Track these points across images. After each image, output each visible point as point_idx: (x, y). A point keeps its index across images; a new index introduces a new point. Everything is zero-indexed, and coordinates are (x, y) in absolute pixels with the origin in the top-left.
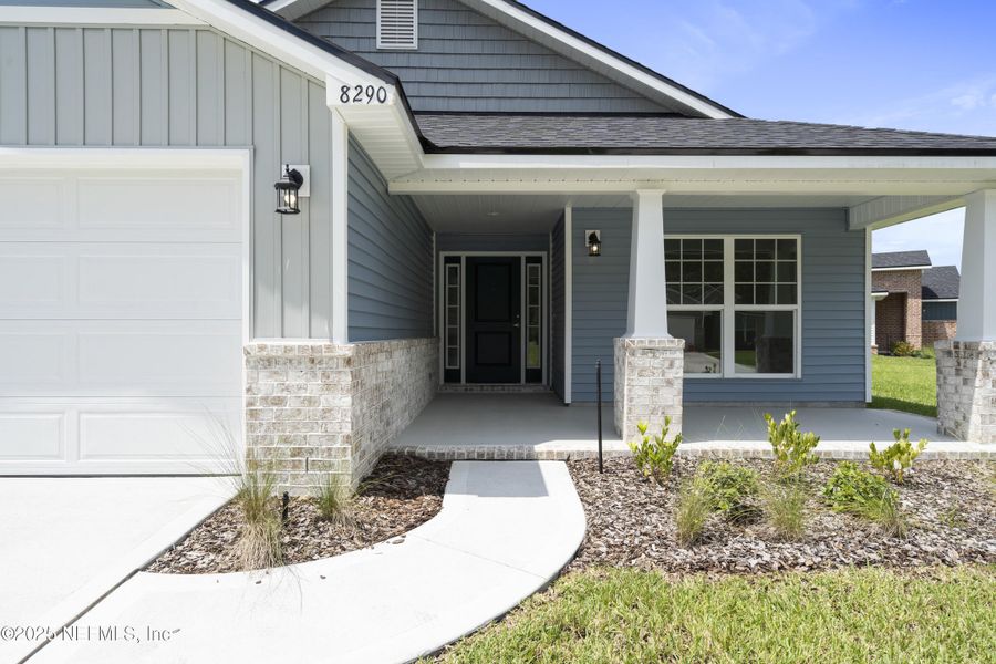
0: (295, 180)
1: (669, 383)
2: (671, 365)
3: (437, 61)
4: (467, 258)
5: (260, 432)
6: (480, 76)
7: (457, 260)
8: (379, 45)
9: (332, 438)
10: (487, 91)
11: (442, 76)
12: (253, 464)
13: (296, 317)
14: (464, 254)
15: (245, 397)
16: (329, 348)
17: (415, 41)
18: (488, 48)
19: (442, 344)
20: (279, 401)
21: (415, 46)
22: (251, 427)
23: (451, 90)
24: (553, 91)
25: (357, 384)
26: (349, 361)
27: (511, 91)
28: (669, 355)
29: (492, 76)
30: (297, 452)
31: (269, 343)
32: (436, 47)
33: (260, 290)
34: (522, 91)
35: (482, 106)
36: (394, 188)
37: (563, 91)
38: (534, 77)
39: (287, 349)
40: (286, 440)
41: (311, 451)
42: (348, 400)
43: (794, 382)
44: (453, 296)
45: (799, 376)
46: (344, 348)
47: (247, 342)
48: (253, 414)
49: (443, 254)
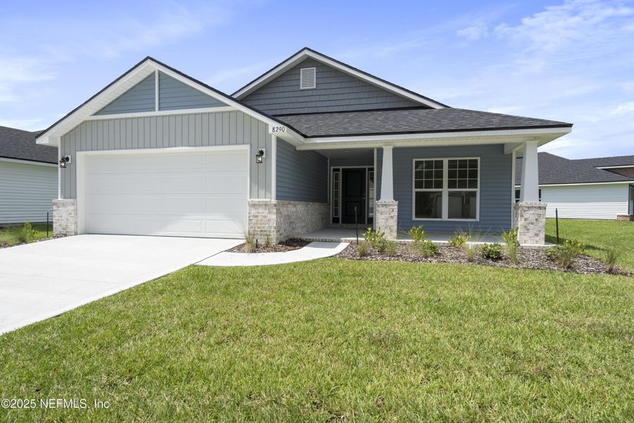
0: (262, 153)
1: (392, 217)
2: (393, 211)
3: (323, 92)
4: (343, 169)
5: (251, 225)
6: (340, 97)
7: (338, 170)
8: (301, 88)
9: (271, 227)
10: (342, 103)
11: (325, 98)
12: (250, 234)
13: (262, 192)
14: (341, 168)
15: (248, 215)
16: (270, 201)
17: (315, 85)
18: (343, 85)
19: (331, 207)
20: (257, 216)
21: (315, 87)
22: (249, 224)
23: (328, 103)
24: (370, 101)
25: (278, 212)
26: (275, 205)
27: (352, 102)
28: (391, 207)
29: (345, 96)
30: (261, 231)
31: (254, 200)
32: (323, 86)
33: (253, 185)
34: (357, 102)
35: (341, 109)
36: (298, 149)
37: (374, 100)
38: (361, 95)
39: (259, 202)
40: (258, 228)
41: (265, 231)
42: (275, 216)
43: (476, 223)
44: (336, 186)
45: (478, 220)
46: (274, 201)
47: (249, 200)
48: (250, 220)
49: (332, 168)
